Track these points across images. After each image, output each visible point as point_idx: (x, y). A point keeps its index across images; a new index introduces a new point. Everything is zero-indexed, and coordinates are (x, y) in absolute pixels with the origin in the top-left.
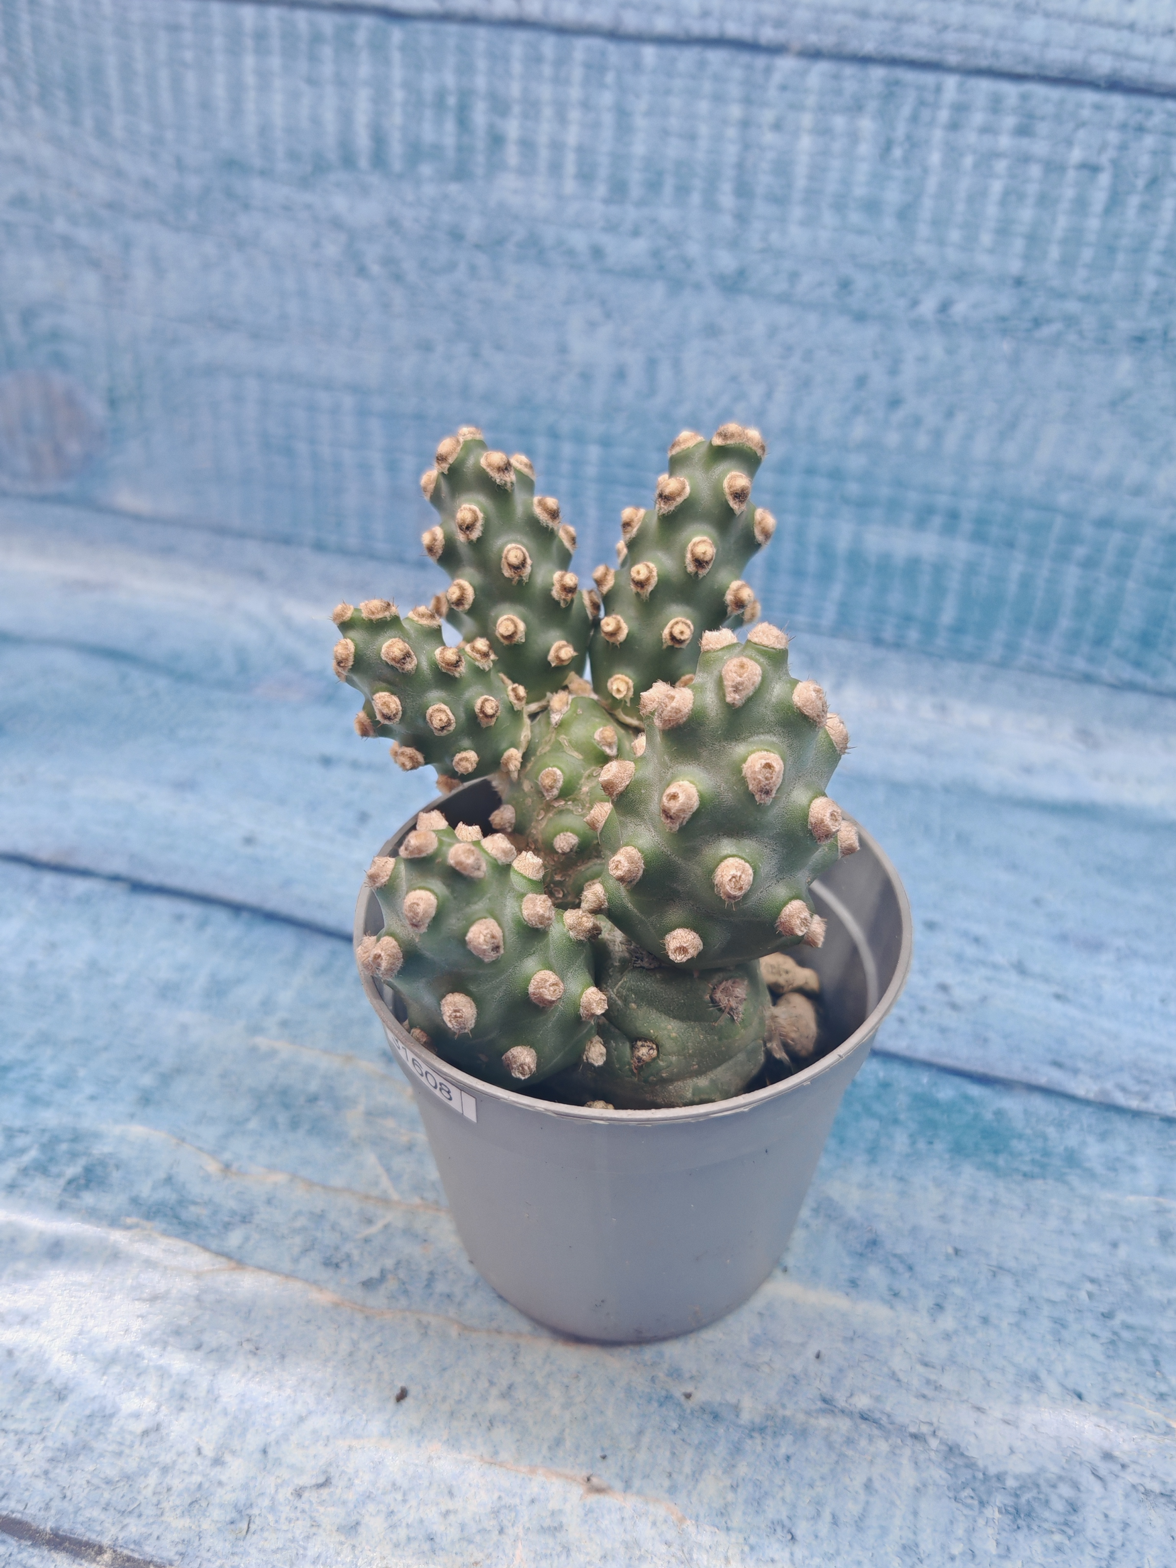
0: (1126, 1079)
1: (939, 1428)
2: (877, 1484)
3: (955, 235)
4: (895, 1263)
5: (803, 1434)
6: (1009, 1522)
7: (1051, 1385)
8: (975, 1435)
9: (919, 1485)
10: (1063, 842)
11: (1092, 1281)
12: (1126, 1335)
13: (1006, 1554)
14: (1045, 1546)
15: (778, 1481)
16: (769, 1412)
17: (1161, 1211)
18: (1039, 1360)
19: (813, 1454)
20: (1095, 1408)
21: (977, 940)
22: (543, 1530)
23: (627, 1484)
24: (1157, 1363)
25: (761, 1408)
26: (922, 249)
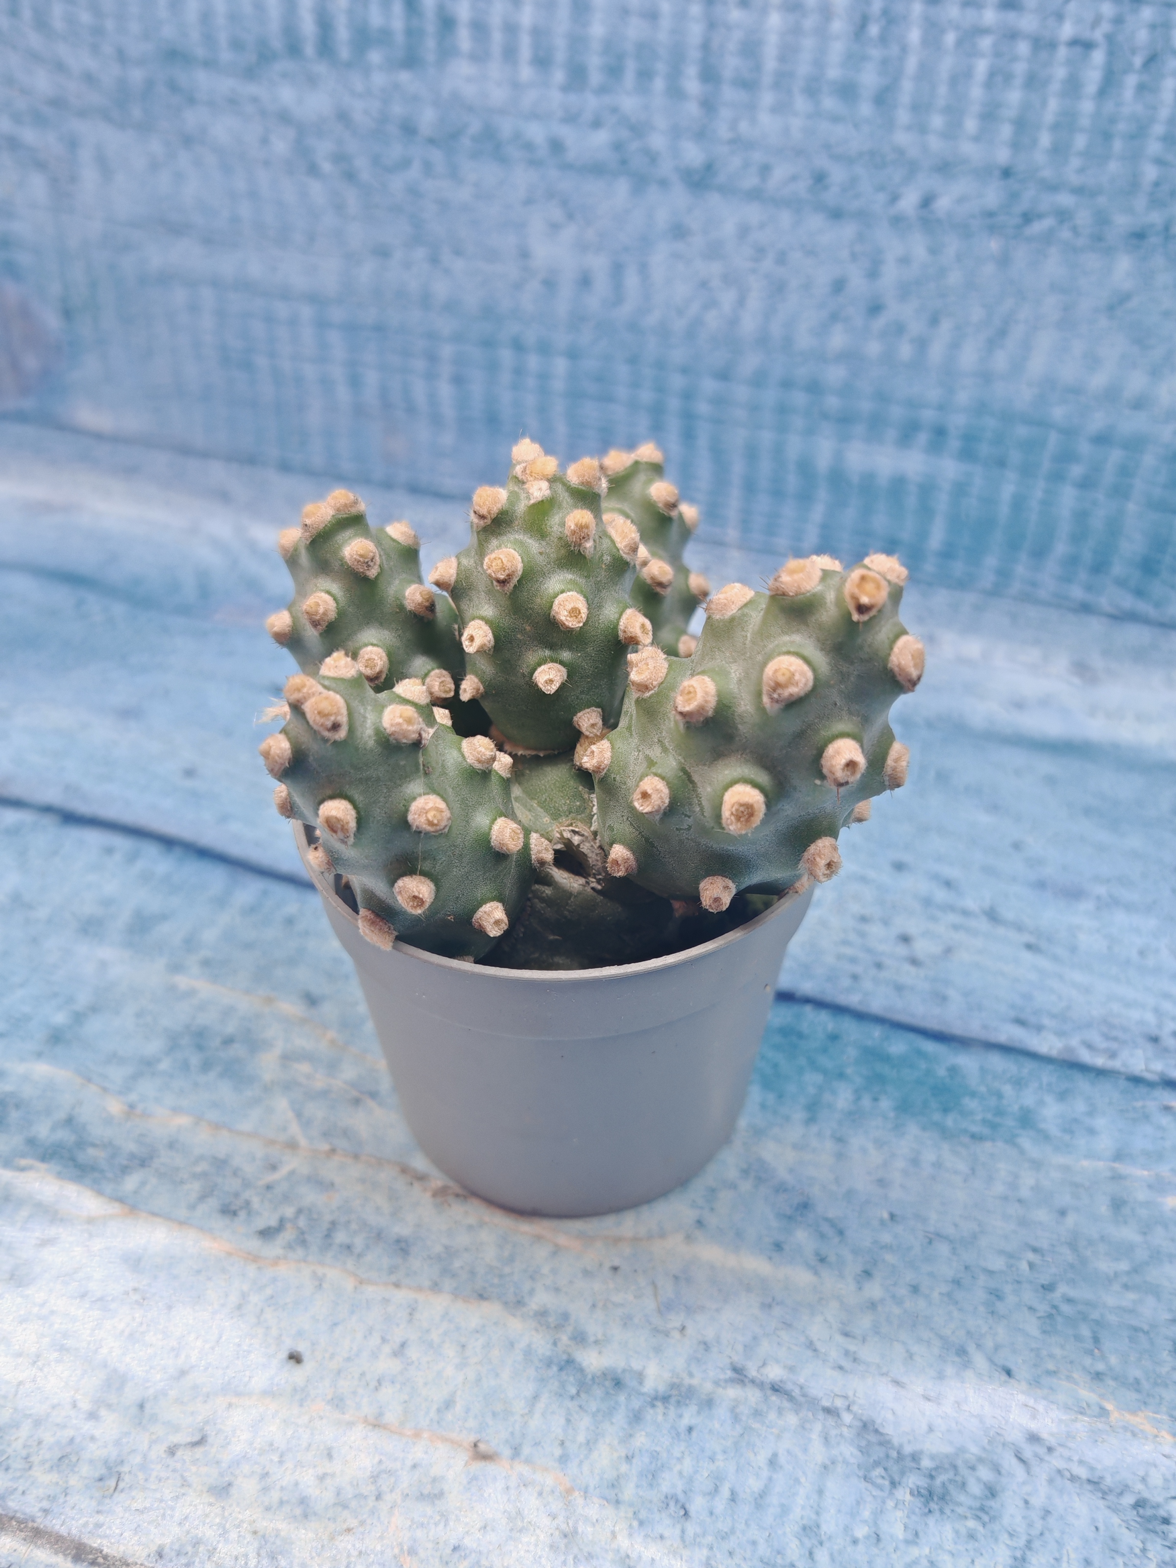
0: (1093, 1035)
1: (854, 1402)
2: (782, 1459)
4: (824, 1227)
5: (709, 1403)
6: (919, 1505)
7: (979, 1360)
8: (892, 1410)
9: (828, 1462)
10: (1050, 781)
11: (1035, 1250)
12: (1066, 1308)
13: (915, 1538)
14: (957, 1532)
15: (677, 1453)
16: (675, 1380)
17: (1116, 1177)
18: (969, 1333)
19: (717, 1426)
20: (1024, 1385)
22: (422, 1497)
23: (516, 1451)
24: (1096, 1340)
25: (667, 1375)
26: (902, 138)
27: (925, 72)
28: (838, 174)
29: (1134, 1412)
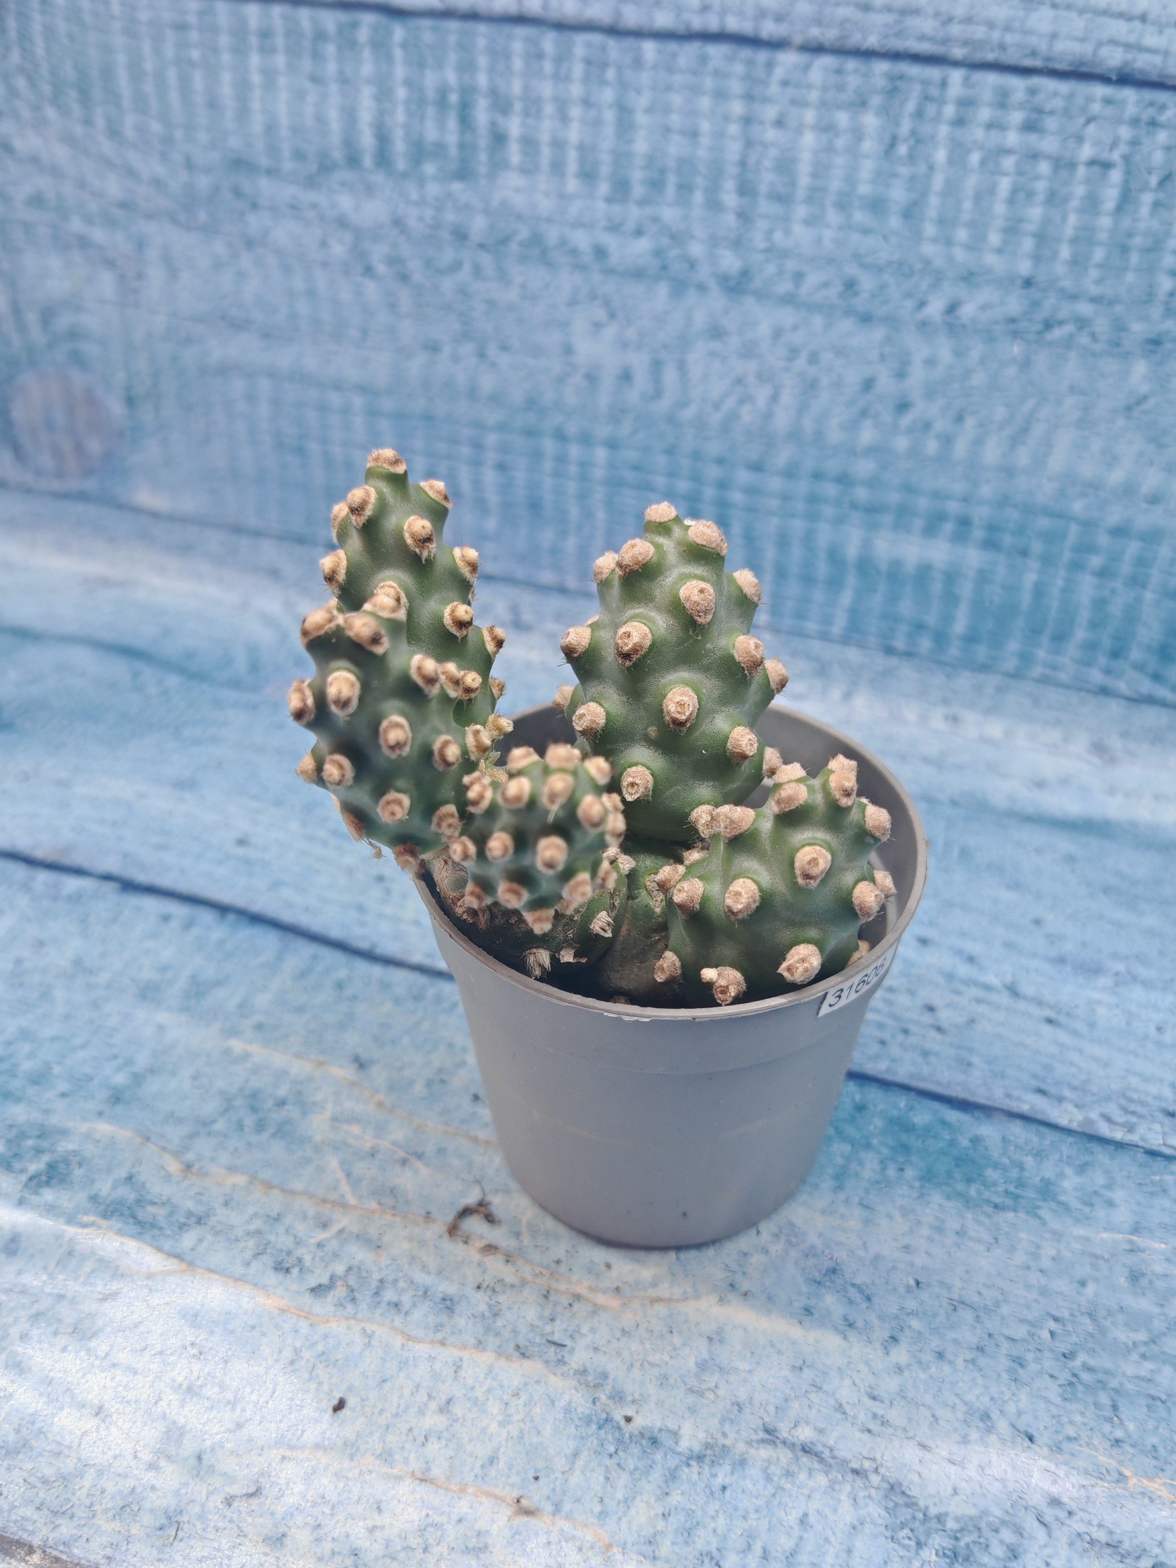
0: (1112, 1109)
1: (882, 1465)
2: (812, 1519)
4: (853, 1293)
5: (742, 1462)
6: (945, 1565)
7: (1003, 1426)
8: (918, 1473)
9: (856, 1523)
10: (1070, 859)
11: (1056, 1320)
12: (1085, 1376)
15: (711, 1511)
16: (709, 1440)
17: (1133, 1250)
18: (992, 1399)
19: (750, 1486)
20: (1046, 1450)
21: (971, 959)
22: (467, 1550)
23: (557, 1508)
24: (1115, 1408)
25: (702, 1435)
26: (928, 249)
27: (951, 190)
28: (867, 282)
29: (1151, 1479)
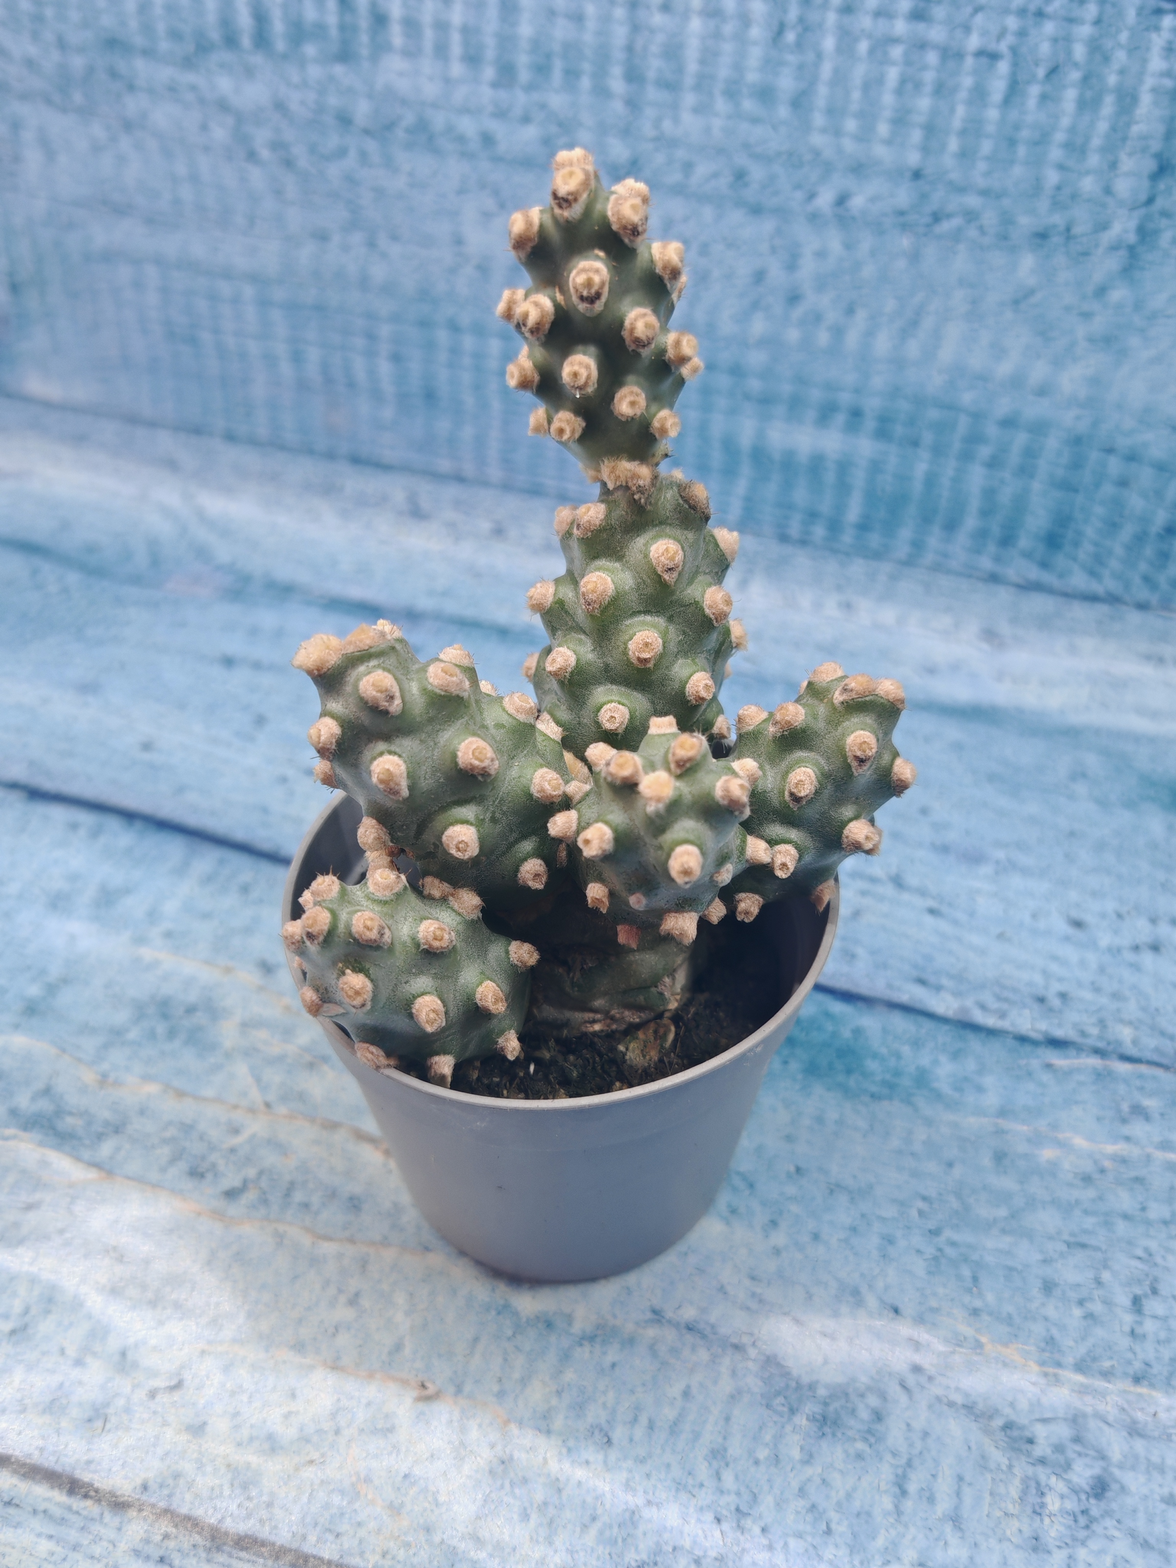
0: (987, 996)
1: (759, 1340)
2: (695, 1391)
3: (851, 125)
4: (736, 1179)
5: (631, 1341)
6: (814, 1429)
7: (872, 1301)
8: (793, 1346)
9: (735, 1393)
10: (958, 747)
11: (925, 1199)
12: (950, 1251)
13: (809, 1459)
14: (846, 1452)
15: (601, 1386)
16: (601, 1321)
17: (1000, 1132)
18: (862, 1275)
19: (638, 1361)
20: (909, 1321)
22: (375, 1431)
23: (459, 1388)
24: (975, 1279)
25: (593, 1319)
26: (817, 140)
27: (839, 79)
28: (757, 173)
29: (1006, 1345)
